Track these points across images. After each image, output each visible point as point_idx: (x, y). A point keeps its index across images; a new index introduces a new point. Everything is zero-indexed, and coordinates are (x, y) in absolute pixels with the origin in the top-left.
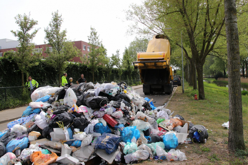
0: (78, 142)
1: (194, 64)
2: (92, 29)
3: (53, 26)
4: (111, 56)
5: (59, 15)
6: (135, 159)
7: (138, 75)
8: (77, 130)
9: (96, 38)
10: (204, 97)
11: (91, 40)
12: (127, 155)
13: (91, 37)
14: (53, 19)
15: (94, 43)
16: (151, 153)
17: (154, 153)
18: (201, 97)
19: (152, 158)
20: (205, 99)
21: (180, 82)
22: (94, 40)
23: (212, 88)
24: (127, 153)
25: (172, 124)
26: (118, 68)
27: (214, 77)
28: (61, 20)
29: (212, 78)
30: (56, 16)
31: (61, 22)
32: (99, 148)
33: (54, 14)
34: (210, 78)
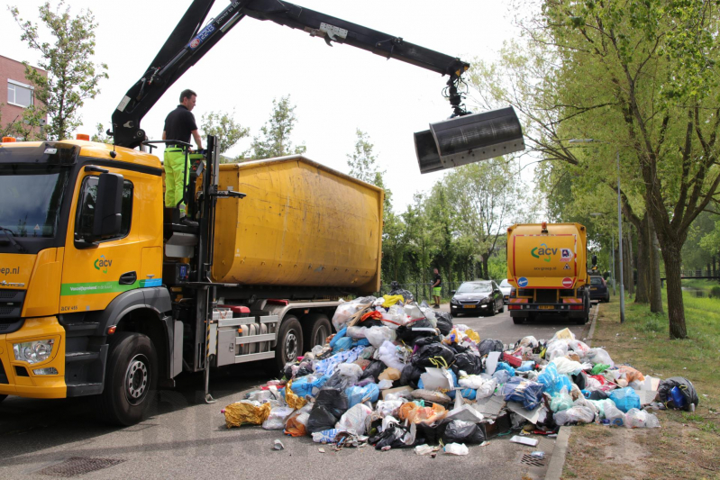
0: (472, 392)
1: (653, 239)
2: (360, 134)
3: (271, 132)
4: (405, 210)
5: (289, 106)
6: (572, 419)
7: (472, 268)
8: (462, 372)
9: (370, 160)
10: (685, 331)
11: (355, 165)
12: (559, 412)
13: (355, 156)
14: (273, 113)
15: (364, 173)
16: (597, 415)
17: (601, 415)
18: (677, 330)
19: (597, 420)
20: (687, 338)
21: (604, 290)
22: (363, 166)
23: (708, 311)
24: (558, 410)
25: (624, 376)
26: (417, 245)
27: (715, 278)
28: (293, 119)
29: (709, 278)
30: (281, 108)
31: (293, 122)
32: (512, 399)
33: (278, 101)
34: (700, 281)
